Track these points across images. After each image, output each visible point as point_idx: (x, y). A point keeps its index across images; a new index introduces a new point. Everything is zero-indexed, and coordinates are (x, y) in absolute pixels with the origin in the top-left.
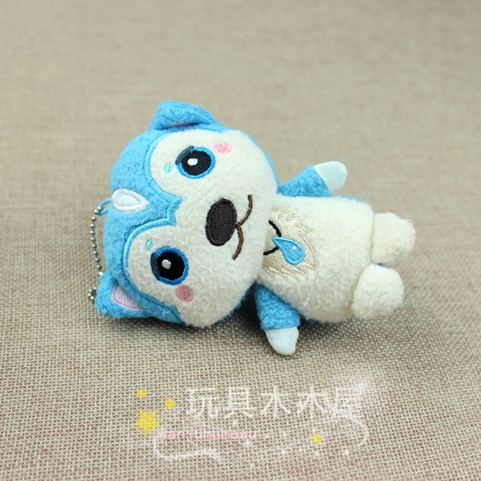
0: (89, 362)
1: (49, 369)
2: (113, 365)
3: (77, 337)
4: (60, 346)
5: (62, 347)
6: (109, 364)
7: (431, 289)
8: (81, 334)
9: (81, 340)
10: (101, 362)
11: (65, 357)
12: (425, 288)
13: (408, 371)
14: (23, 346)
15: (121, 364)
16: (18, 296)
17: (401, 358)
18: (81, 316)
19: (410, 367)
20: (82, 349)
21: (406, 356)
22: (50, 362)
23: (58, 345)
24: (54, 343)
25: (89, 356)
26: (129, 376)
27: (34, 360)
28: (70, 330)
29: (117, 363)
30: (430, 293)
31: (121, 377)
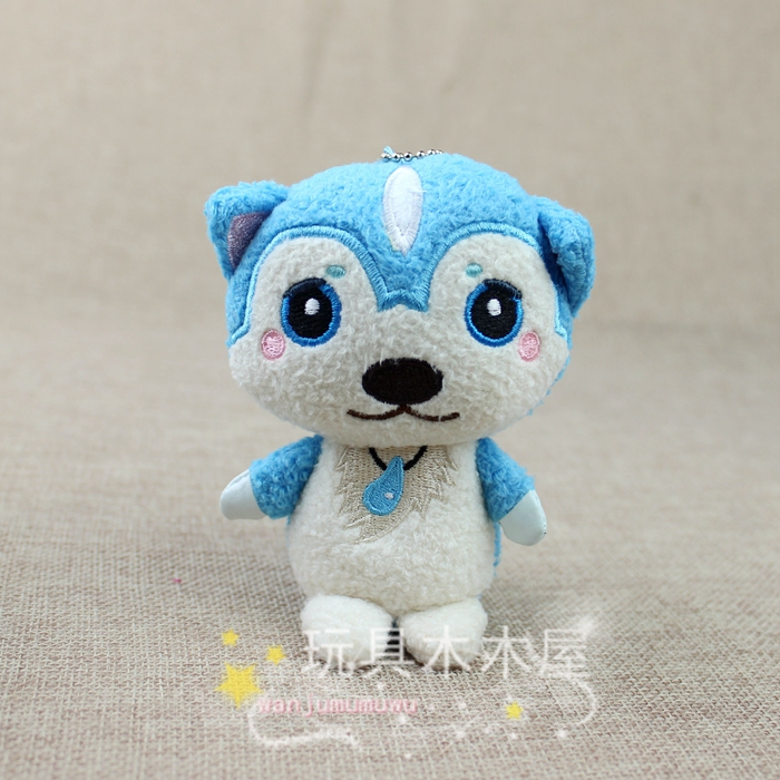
0: (161, 734)
1: (87, 741)
2: (206, 739)
3: (140, 701)
4: (108, 711)
5: (111, 714)
6: (198, 737)
7: (771, 655)
8: (148, 697)
9: (146, 704)
10: (183, 736)
11: (117, 726)
12: (760, 654)
13: (756, 757)
14: (39, 708)
15: (221, 739)
16: (35, 646)
17: (738, 741)
18: (149, 675)
19: (757, 751)
20: (148, 717)
21: (746, 737)
22: (88, 733)
23: (104, 710)
24: (97, 707)
25: (161, 726)
26: (237, 755)
27: (59, 727)
28: (127, 692)
29: (213, 737)
30: (771, 660)
31: (221, 756)
